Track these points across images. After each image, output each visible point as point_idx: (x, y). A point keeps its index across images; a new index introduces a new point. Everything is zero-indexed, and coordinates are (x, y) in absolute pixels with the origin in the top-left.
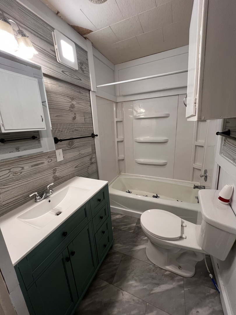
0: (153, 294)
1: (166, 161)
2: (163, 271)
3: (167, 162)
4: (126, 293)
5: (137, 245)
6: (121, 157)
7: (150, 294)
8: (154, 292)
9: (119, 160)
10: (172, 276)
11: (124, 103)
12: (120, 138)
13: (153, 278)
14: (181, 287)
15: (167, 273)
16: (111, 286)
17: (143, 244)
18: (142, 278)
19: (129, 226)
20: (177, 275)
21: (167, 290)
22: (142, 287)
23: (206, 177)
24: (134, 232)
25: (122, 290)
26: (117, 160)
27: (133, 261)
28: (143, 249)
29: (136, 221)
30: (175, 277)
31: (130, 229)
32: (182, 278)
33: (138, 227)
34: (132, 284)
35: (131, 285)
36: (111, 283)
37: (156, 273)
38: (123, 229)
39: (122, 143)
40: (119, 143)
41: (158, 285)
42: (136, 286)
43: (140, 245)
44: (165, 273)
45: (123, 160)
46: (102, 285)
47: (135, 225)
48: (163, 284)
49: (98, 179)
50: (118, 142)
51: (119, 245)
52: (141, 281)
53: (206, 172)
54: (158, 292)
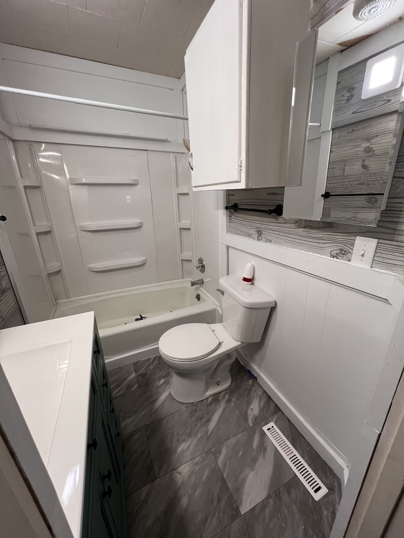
0: (210, 434)
1: (144, 258)
2: (205, 401)
3: (146, 260)
4: (183, 466)
5: (156, 400)
6: (53, 266)
7: (208, 438)
8: (210, 432)
10: (216, 398)
12: (43, 225)
13: (201, 419)
14: (229, 401)
15: (210, 399)
16: (157, 481)
17: (164, 392)
18: (188, 431)
19: (125, 383)
20: (219, 393)
21: (221, 416)
22: (196, 440)
23: (203, 267)
24: (140, 387)
25: (175, 470)
26: (44, 275)
27: (165, 422)
28: (167, 397)
29: (132, 368)
30: (219, 397)
31: (130, 386)
32: (224, 392)
33: (140, 375)
34: (182, 449)
35: (183, 451)
36: (153, 481)
37: (200, 410)
38: (118, 395)
39: (49, 236)
40: (42, 237)
41: (209, 420)
42: (189, 446)
43: (161, 395)
44: (208, 402)
45: (59, 272)
46: (142, 497)
47: (134, 375)
48: (213, 415)
50: (38, 234)
51: (128, 421)
52: (189, 435)
53: (201, 261)
54: (214, 427)
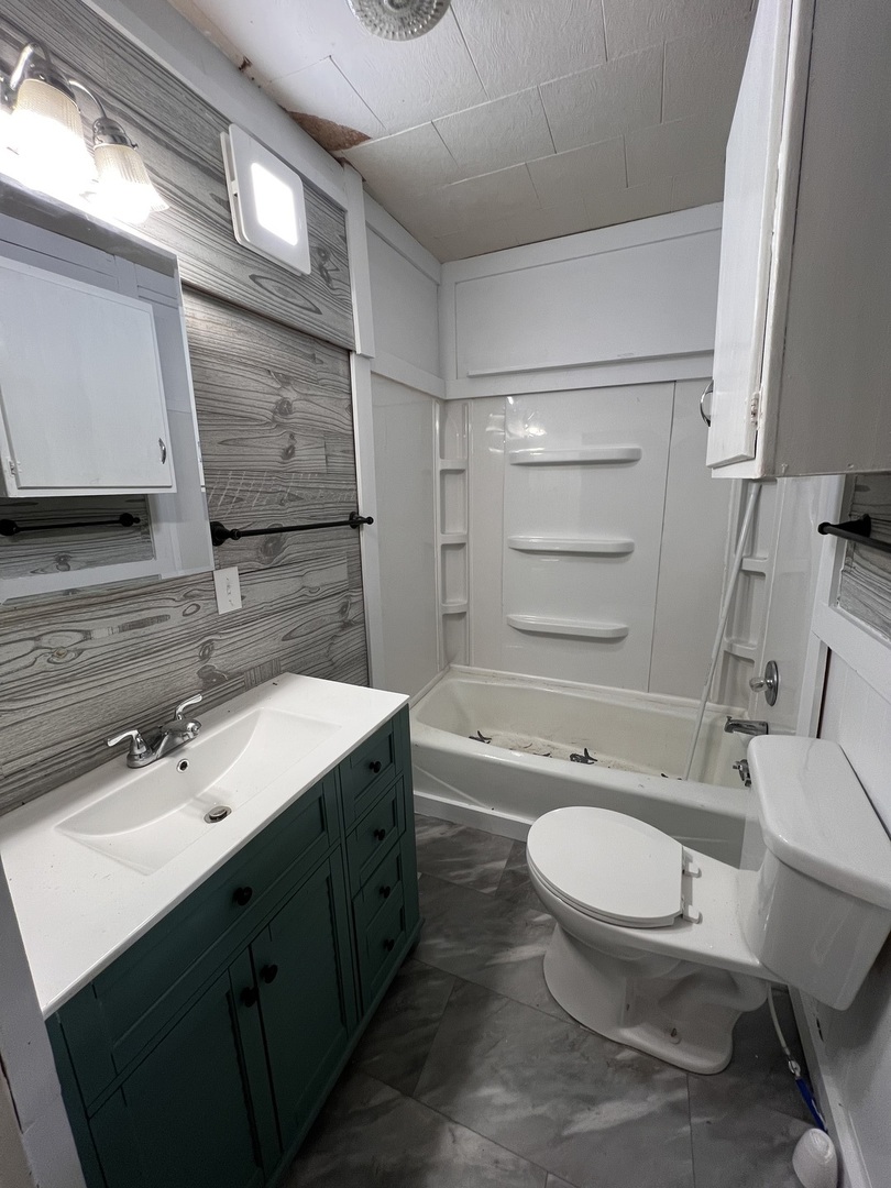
0: (570, 1137)
1: (624, 626)
2: (608, 1046)
3: (626, 630)
4: (468, 1133)
5: (509, 946)
6: (456, 603)
7: (559, 1140)
8: (574, 1129)
9: (447, 617)
10: (646, 1067)
11: (472, 404)
12: (454, 533)
13: (572, 1076)
14: (677, 1109)
15: (626, 1055)
16: (410, 1103)
17: (534, 941)
18: (528, 1073)
19: (479, 869)
20: (665, 1064)
21: (627, 1125)
22: (528, 1112)
23: (774, 688)
24: (498, 894)
25: (451, 1120)
26: (439, 615)
27: (495, 1006)
28: (534, 958)
29: (508, 850)
30: (658, 1072)
31: (483, 880)
32: (682, 1074)
33: (513, 872)
34: (491, 1097)
35: (487, 1101)
36: (408, 1092)
37: (583, 1055)
38: (456, 882)
39: (461, 551)
40: (449, 553)
41: (591, 1102)
42: (505, 1107)
43: (523, 944)
44: (619, 1057)
45: (462, 615)
46: (374, 1102)
47: (502, 864)
48: (609, 1099)
49: (368, 685)
50: (445, 547)
51: (440, 943)
52: (523, 1086)
53: (772, 668)
54: (591, 1133)
